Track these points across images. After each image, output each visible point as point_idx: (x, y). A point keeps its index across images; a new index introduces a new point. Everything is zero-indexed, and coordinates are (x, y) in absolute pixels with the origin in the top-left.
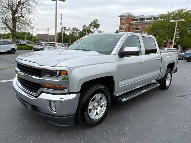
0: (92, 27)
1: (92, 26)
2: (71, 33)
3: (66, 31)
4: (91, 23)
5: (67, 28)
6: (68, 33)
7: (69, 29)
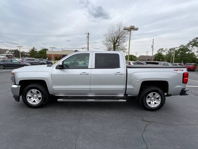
0: (191, 46)
1: (192, 44)
2: (168, 53)
3: (163, 51)
4: (189, 42)
5: (164, 50)
6: (164, 54)
7: (166, 50)
